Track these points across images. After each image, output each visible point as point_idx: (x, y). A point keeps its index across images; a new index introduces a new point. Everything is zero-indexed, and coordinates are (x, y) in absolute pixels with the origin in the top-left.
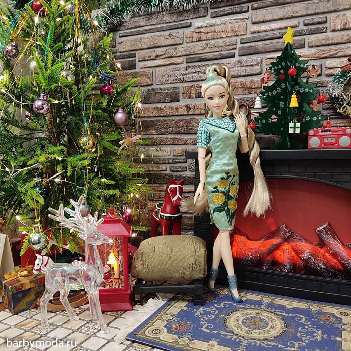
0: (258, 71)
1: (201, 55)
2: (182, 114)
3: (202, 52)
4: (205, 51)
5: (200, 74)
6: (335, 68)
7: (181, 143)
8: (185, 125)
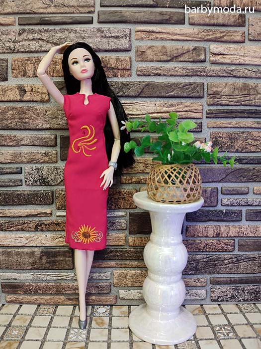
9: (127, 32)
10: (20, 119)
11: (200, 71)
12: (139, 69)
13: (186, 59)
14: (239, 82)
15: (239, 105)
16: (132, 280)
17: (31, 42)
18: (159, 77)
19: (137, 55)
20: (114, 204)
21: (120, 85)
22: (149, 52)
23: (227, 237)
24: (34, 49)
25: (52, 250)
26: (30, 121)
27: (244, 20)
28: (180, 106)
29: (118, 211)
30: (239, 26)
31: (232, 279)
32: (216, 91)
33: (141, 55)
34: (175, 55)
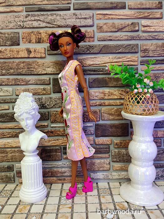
0: (91, 23)
1: (40, 6)
2: (23, 57)
3: (41, 3)
4: (44, 3)
5: (39, 22)
6: (148, 26)
7: (23, 84)
8: (26, 67)
9: (91, 15)
10: (28, 69)
11: (135, 37)
12: (99, 37)
13: (127, 30)
14: (160, 42)
15: (160, 56)
16: (98, 166)
17: (33, 22)
18: (111, 41)
19: (98, 29)
20: (86, 119)
21: (88, 46)
22: (105, 26)
23: (156, 138)
24: (35, 26)
25: (48, 148)
26: (34, 70)
27: (161, 5)
28: (124, 58)
29: (88, 123)
30: (159, 9)
31: (161, 164)
32: (146, 48)
33: (100, 28)
34: (120, 28)
